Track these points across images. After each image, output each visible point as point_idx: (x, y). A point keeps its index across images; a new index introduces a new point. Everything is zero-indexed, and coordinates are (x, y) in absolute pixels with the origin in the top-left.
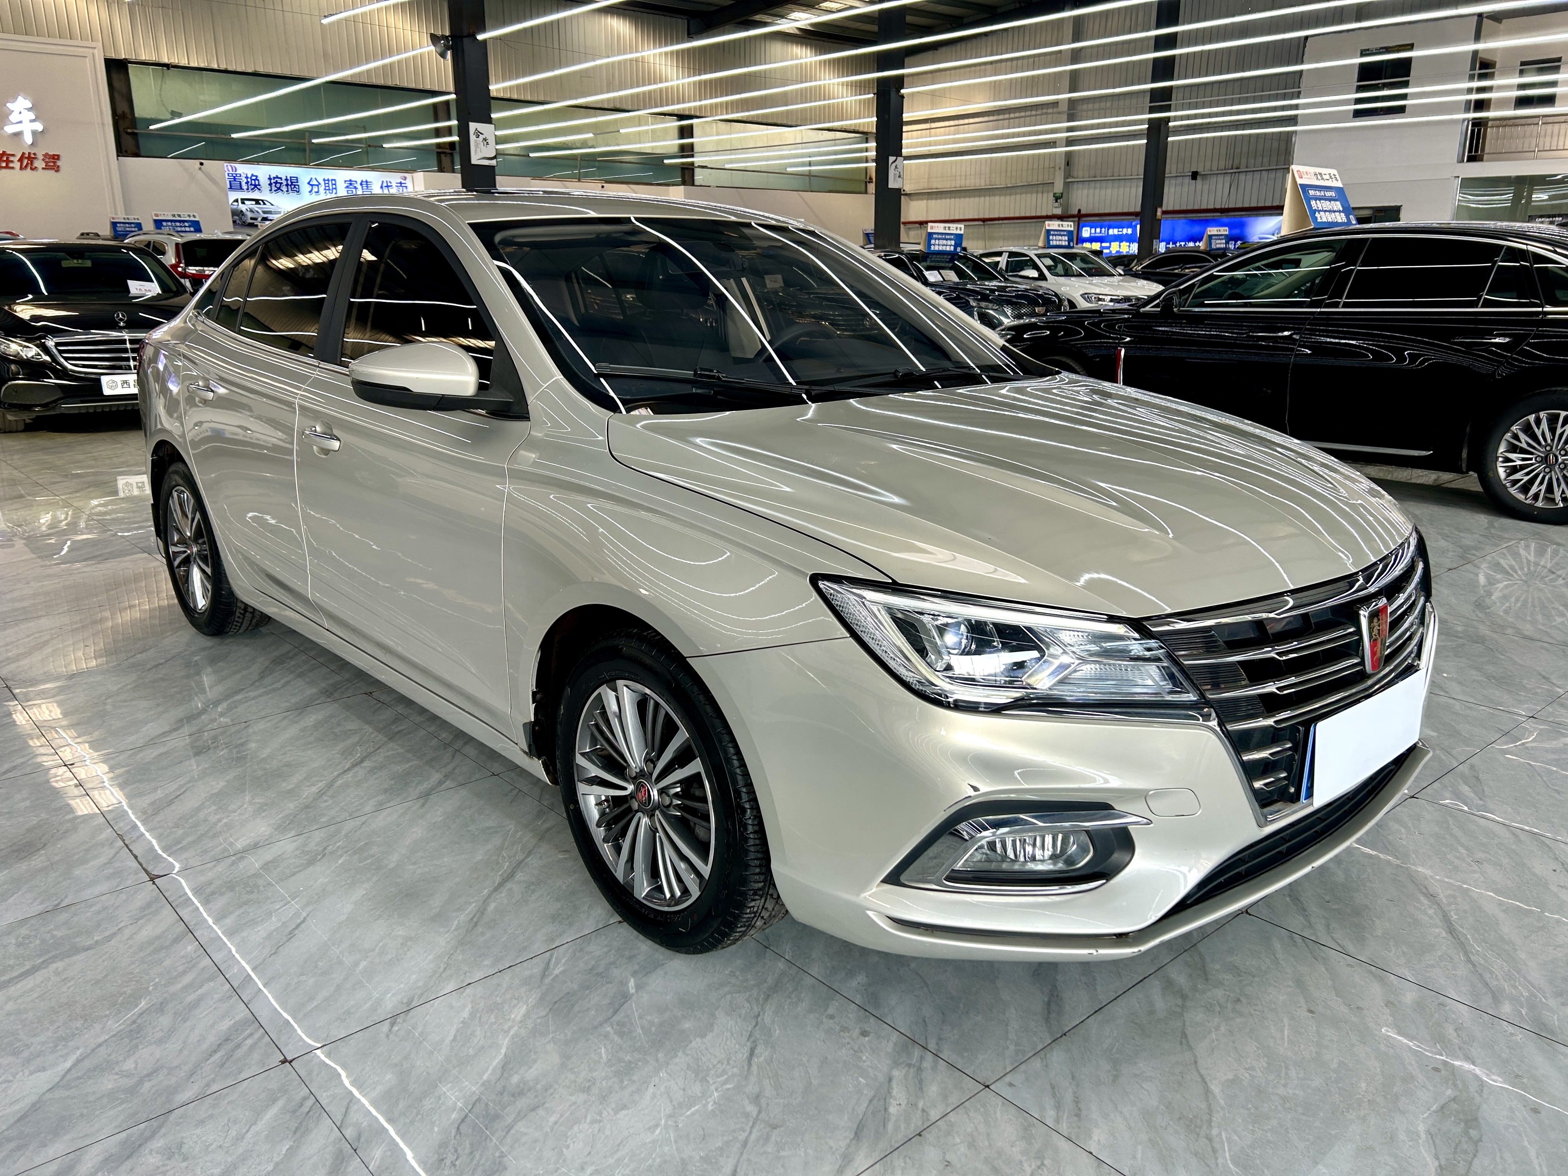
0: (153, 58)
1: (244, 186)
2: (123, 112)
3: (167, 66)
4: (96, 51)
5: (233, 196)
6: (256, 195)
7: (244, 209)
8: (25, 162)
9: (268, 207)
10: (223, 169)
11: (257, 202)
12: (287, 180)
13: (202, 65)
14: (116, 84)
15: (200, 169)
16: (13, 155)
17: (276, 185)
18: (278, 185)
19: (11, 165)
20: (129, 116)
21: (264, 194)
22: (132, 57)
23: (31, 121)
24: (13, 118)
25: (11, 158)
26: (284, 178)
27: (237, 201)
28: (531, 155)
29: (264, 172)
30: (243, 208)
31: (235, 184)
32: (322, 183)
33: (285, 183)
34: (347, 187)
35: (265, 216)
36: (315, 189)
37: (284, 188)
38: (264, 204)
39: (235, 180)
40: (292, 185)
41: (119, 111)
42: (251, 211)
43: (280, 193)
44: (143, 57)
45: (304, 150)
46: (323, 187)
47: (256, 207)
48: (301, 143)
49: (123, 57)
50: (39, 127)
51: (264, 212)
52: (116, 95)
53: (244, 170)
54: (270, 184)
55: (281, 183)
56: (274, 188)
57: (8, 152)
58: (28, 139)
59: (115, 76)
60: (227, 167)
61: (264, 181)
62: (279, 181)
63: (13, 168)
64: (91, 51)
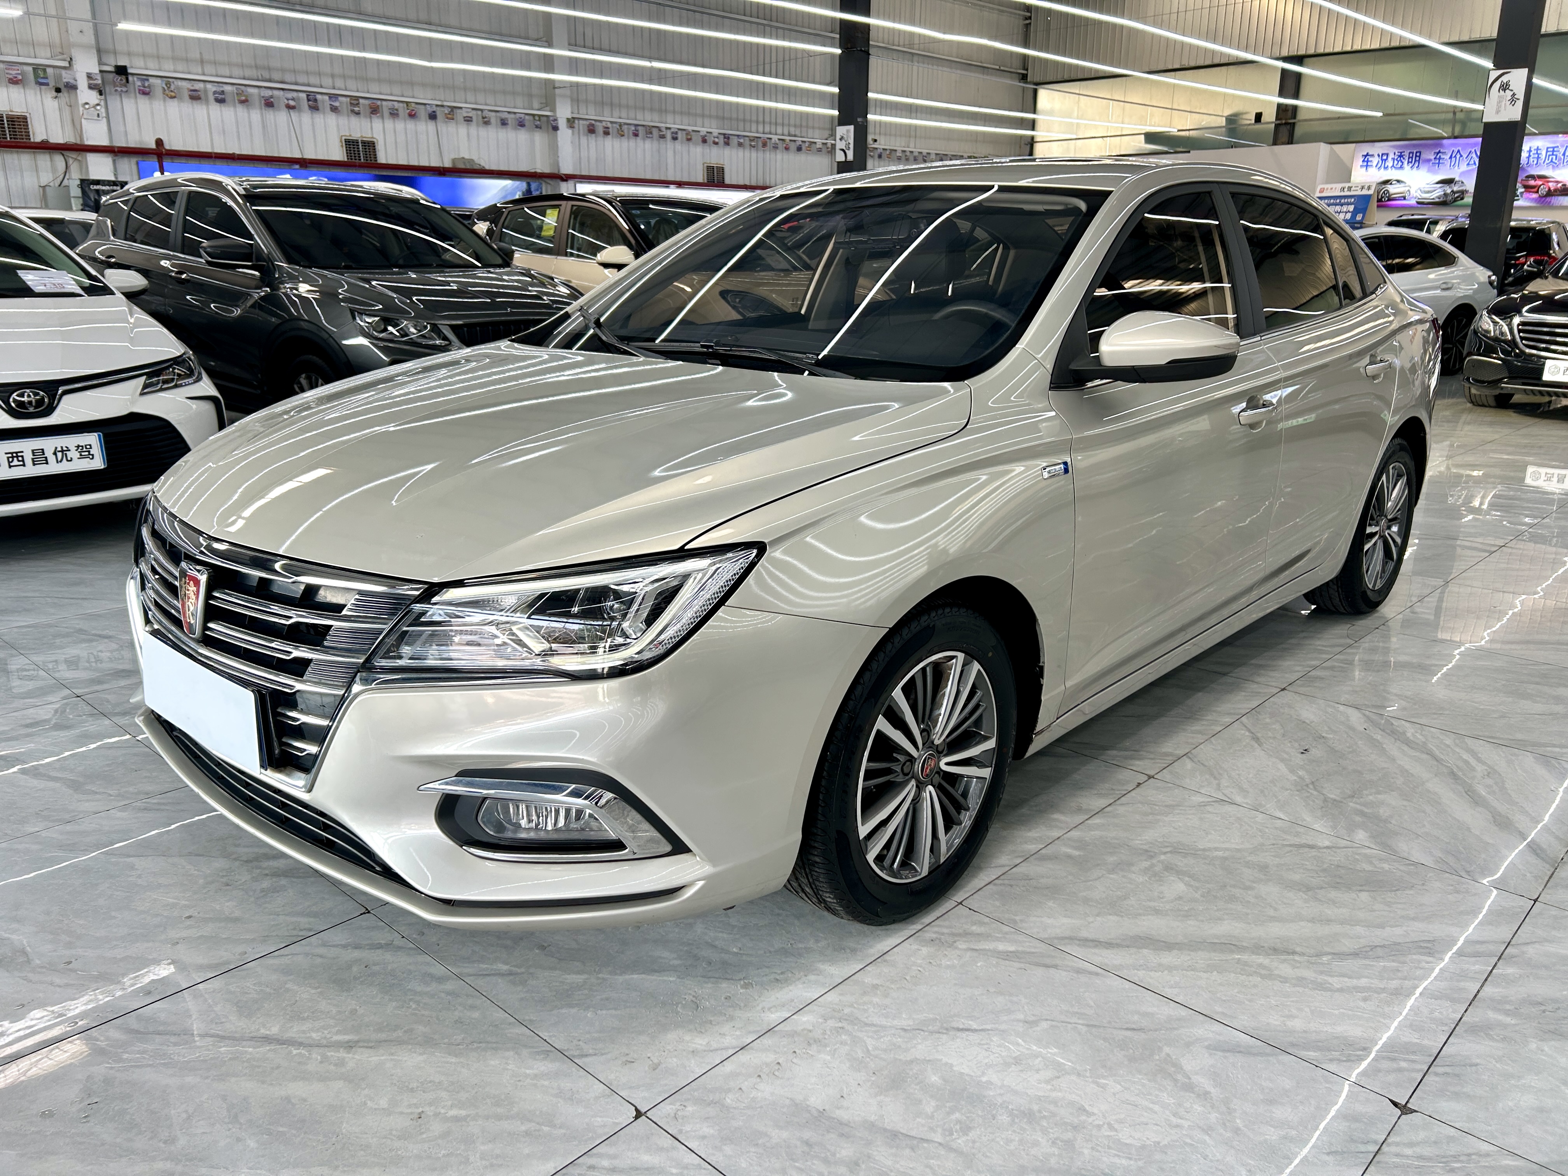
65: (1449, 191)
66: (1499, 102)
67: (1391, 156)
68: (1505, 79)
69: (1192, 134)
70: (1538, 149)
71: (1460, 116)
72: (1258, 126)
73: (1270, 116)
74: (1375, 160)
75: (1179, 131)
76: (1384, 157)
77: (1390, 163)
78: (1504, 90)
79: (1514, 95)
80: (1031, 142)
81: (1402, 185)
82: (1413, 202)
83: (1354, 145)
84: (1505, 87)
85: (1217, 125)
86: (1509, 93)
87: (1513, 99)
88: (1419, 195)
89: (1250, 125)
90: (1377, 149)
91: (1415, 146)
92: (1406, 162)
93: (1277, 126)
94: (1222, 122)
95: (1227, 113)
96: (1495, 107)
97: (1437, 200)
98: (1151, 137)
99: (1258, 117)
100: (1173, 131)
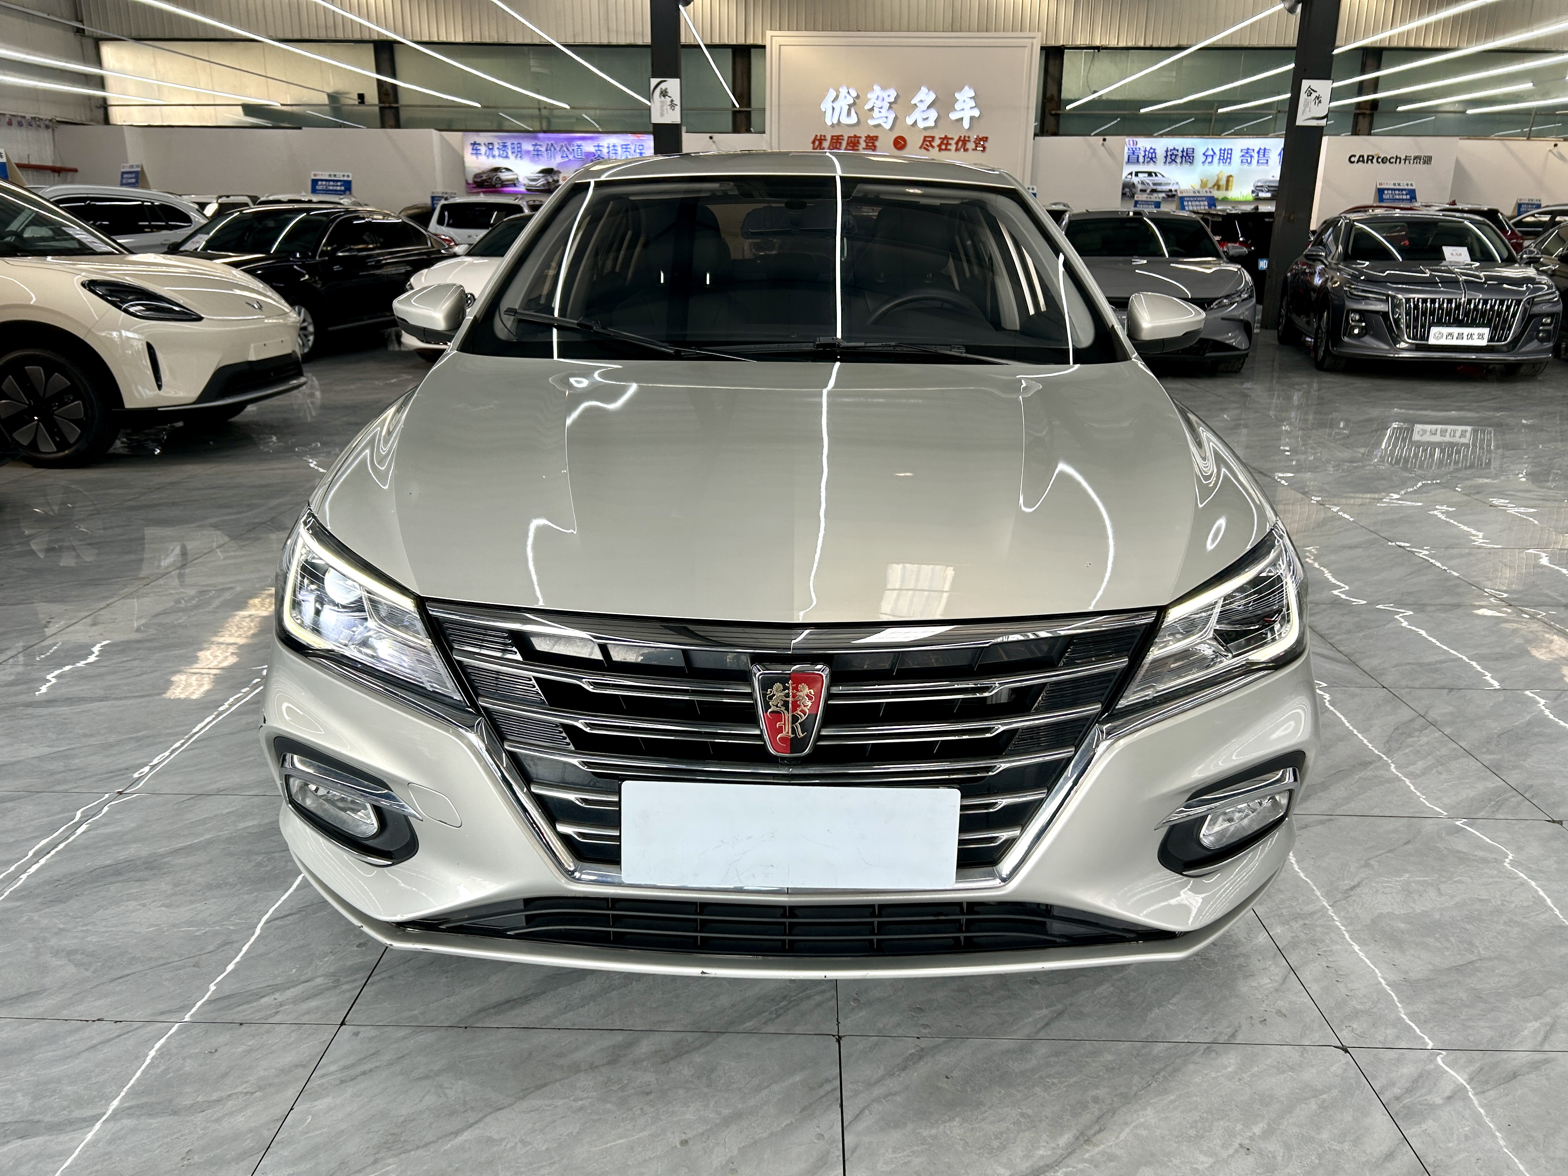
0: (1087, 43)
1: (1141, 159)
2: (1052, 96)
3: (1098, 48)
4: (1035, 41)
5: (1128, 169)
6: (1150, 168)
7: (1136, 182)
8: (960, 143)
9: (1159, 179)
10: (1126, 144)
11: (1150, 174)
12: (1183, 151)
13: (1130, 44)
14: (1051, 69)
15: (1103, 145)
16: (952, 139)
17: (1171, 157)
18: (1173, 157)
19: (949, 147)
20: (1056, 98)
21: (1158, 167)
22: (1070, 43)
23: (971, 108)
24: (958, 106)
25: (950, 142)
26: (1180, 149)
27: (1131, 174)
28: (1469, 112)
29: (1161, 144)
30: (1135, 180)
31: (1133, 159)
32: (1218, 153)
33: (1180, 154)
34: (1243, 156)
35: (1154, 187)
36: (1209, 159)
37: (1179, 160)
38: (1156, 175)
39: (1133, 153)
40: (1188, 157)
41: (1048, 95)
42: (1143, 183)
43: (1174, 165)
44: (1078, 42)
45: (1211, 120)
46: (1218, 157)
47: (1148, 180)
48: (1208, 114)
49: (1061, 44)
50: (976, 113)
51: (1154, 184)
52: (1049, 81)
53: (1144, 143)
54: (1166, 157)
55: (1176, 155)
56: (1169, 160)
57: (949, 136)
58: (966, 124)
59: (1051, 62)
60: (1127, 142)
61: (1160, 154)
62: (1175, 152)
63: (950, 150)
64: (1030, 40)
65: (551, 180)
66: (662, 106)
67: (496, 146)
68: (663, 86)
69: (295, 109)
70: (614, 146)
71: (544, 112)
72: (362, 108)
73: (372, 97)
74: (483, 149)
75: (282, 105)
76: (490, 146)
77: (496, 152)
78: (664, 96)
79: (672, 101)
80: (104, 105)
81: (510, 173)
82: (522, 189)
83: (460, 134)
84: (664, 94)
85: (320, 103)
86: (668, 99)
87: (672, 105)
88: (527, 182)
89: (354, 105)
90: (483, 138)
91: (515, 137)
92: (510, 153)
93: (382, 109)
94: (325, 100)
95: (330, 90)
96: (659, 111)
97: (542, 188)
98: (249, 109)
99: (361, 97)
100: (276, 105)
